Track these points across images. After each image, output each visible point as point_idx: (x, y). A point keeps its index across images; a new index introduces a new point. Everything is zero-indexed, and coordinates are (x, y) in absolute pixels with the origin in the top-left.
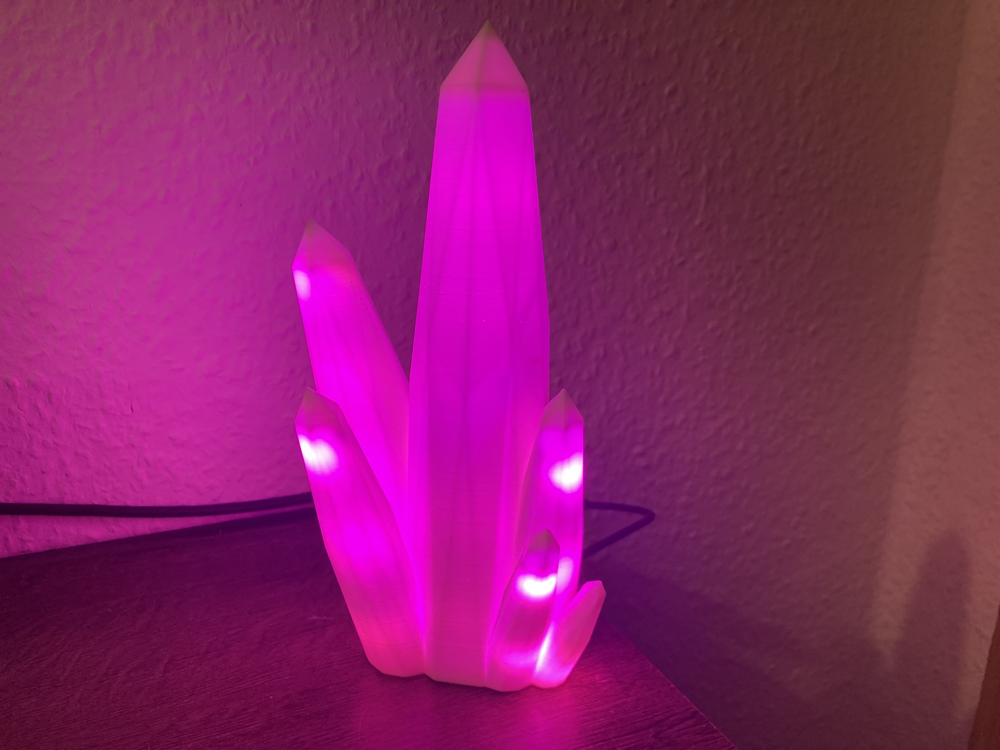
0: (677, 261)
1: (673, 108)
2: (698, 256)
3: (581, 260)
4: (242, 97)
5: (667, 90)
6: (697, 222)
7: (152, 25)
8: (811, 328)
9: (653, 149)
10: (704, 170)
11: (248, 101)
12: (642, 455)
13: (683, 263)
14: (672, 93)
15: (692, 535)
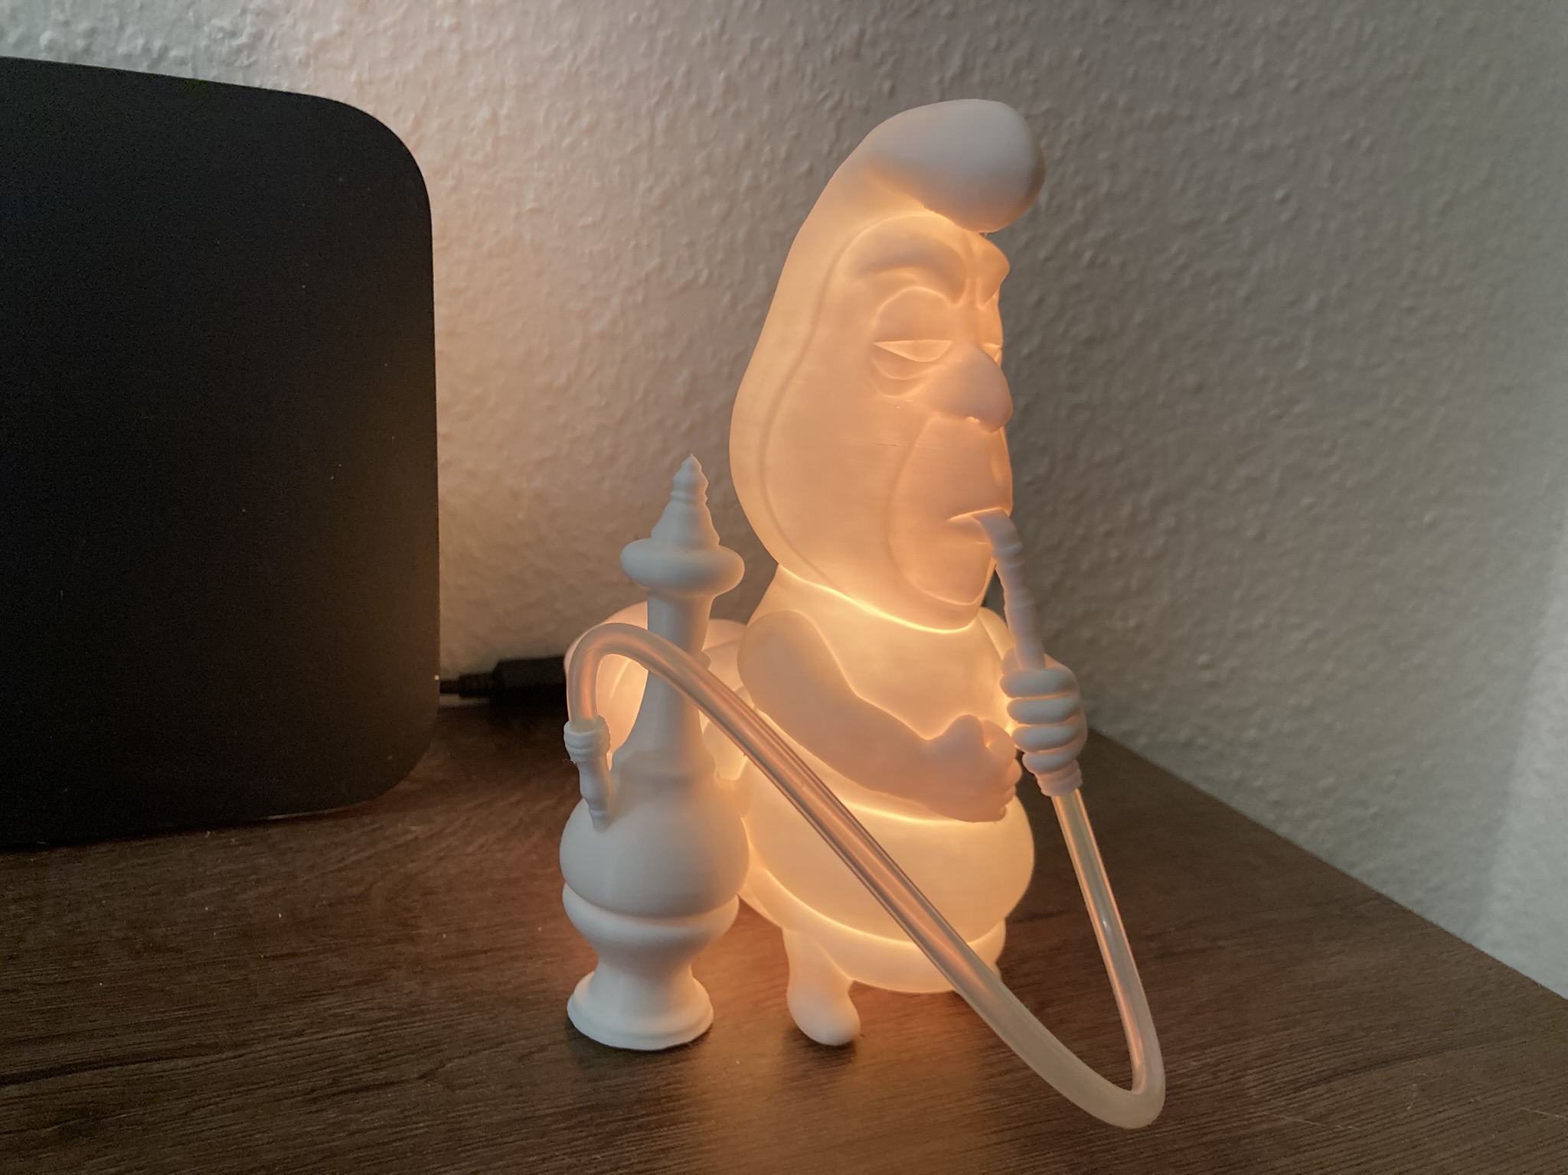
0: (1273, 412)
1: (1284, 217)
2: (1298, 409)
3: (1160, 399)
5: (1279, 194)
6: (1301, 364)
7: (722, 75)
8: (1428, 518)
9: (1255, 268)
10: (1313, 301)
13: (1280, 417)
14: (1285, 199)
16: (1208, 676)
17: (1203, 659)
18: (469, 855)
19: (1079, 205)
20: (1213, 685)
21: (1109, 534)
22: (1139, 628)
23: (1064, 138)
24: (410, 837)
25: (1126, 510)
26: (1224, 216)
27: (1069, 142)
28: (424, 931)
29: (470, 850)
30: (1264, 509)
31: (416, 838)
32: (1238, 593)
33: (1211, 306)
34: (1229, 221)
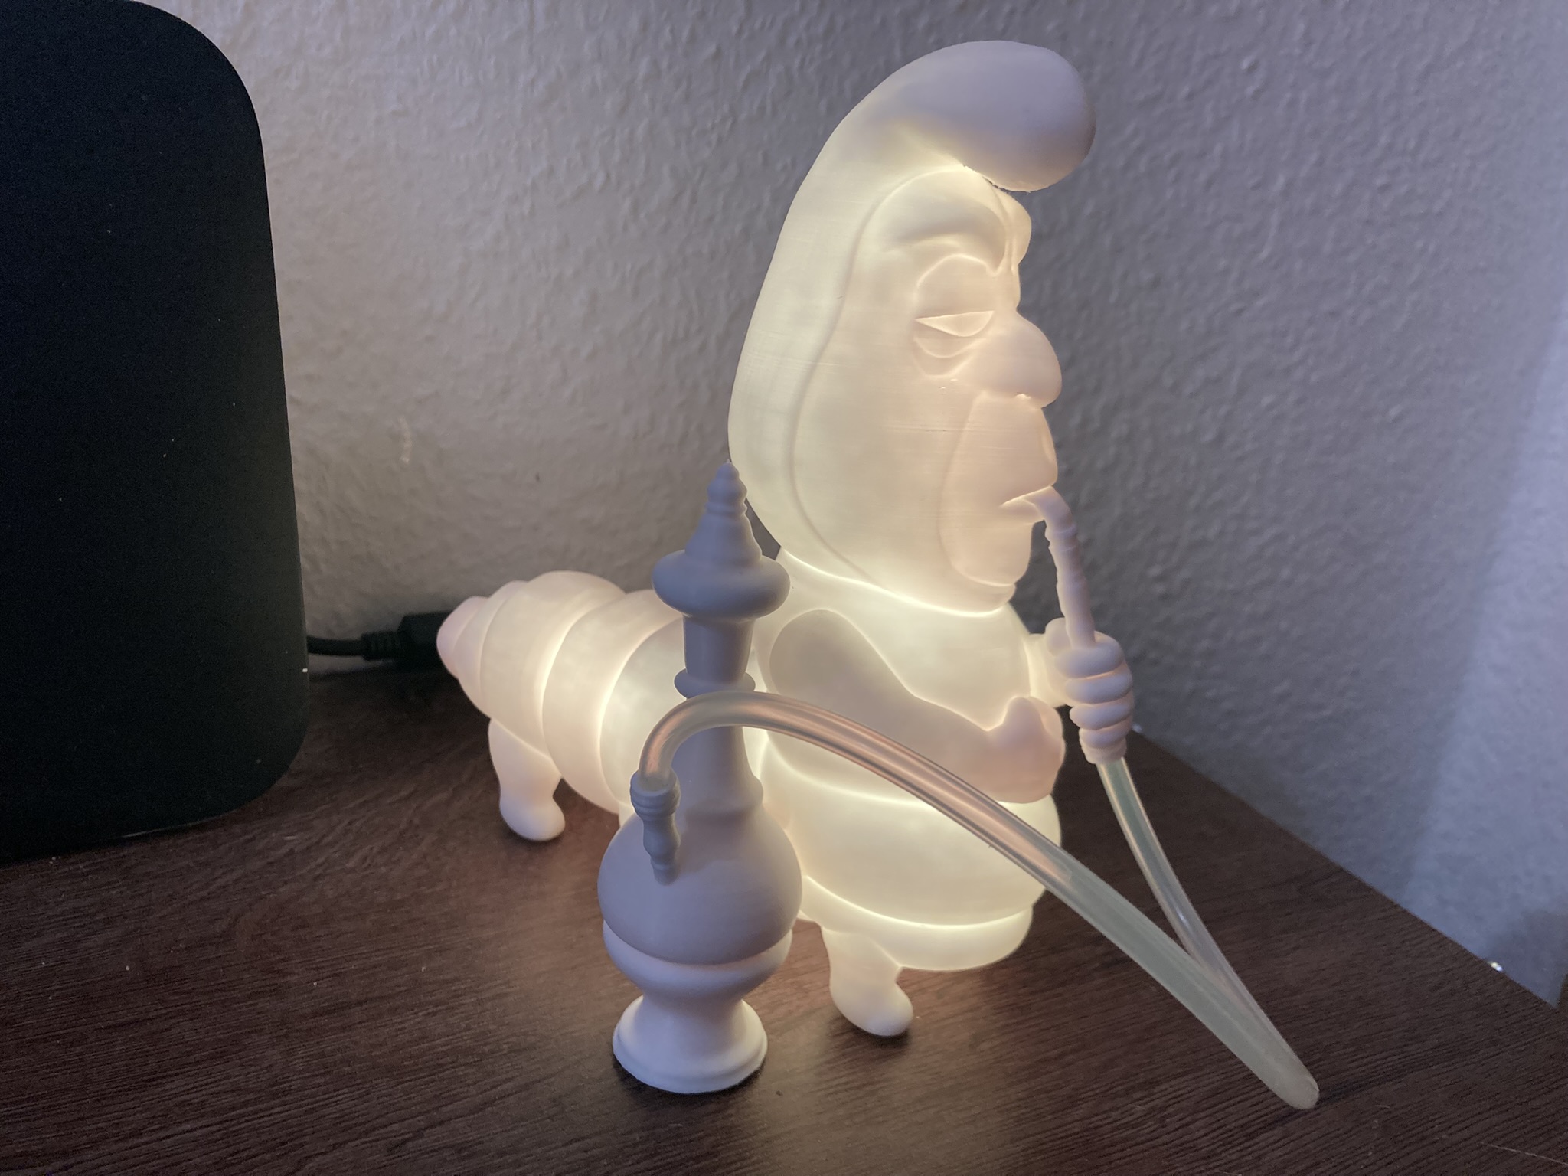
0: (1234, 307)
1: (1250, 90)
2: (1260, 303)
3: (1113, 298)
4: (711, 49)
5: (1245, 64)
6: (1265, 254)
8: (1394, 412)
9: (1218, 149)
10: (1281, 181)
11: (718, 54)
12: (1160, 579)
13: (1240, 312)
14: (1253, 68)
15: (1210, 694)
16: (1160, 589)
17: (1155, 571)
18: (352, 870)
20: (1165, 598)
24: (285, 849)
26: (1185, 90)
28: (292, 979)
29: (351, 864)
30: (1223, 411)
31: (292, 851)
32: (1193, 502)
33: (1169, 194)
34: (1190, 96)
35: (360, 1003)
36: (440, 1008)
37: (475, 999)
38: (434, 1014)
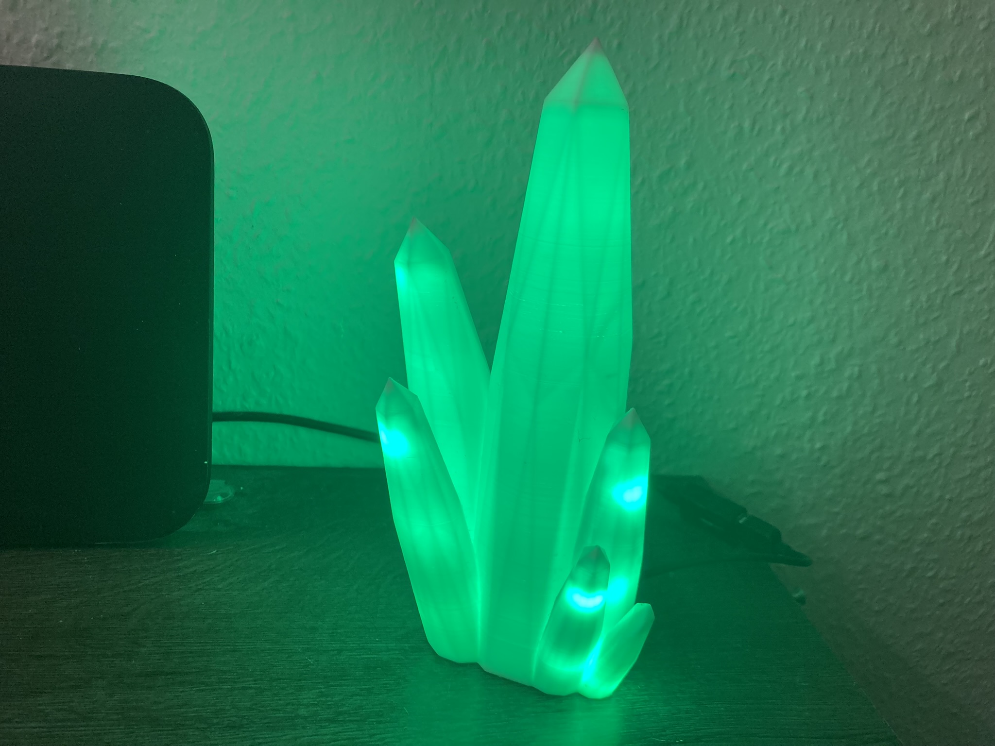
0: (952, 292)
1: (971, 133)
3: (847, 278)
5: (967, 116)
6: (982, 253)
12: (885, 482)
13: (960, 293)
14: (973, 118)
15: (930, 574)
16: (884, 489)
17: (880, 476)
18: (219, 590)
19: (779, 128)
20: (888, 496)
21: (799, 378)
22: (823, 448)
23: (766, 77)
25: (816, 360)
26: (914, 133)
27: (771, 79)
28: (143, 650)
29: (220, 586)
30: (942, 365)
31: (195, 571)
32: (914, 430)
33: (898, 206)
34: (918, 137)
35: (168, 674)
36: (208, 688)
37: (231, 687)
38: (202, 690)
